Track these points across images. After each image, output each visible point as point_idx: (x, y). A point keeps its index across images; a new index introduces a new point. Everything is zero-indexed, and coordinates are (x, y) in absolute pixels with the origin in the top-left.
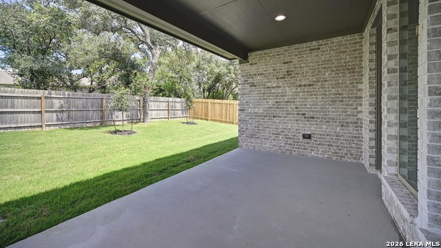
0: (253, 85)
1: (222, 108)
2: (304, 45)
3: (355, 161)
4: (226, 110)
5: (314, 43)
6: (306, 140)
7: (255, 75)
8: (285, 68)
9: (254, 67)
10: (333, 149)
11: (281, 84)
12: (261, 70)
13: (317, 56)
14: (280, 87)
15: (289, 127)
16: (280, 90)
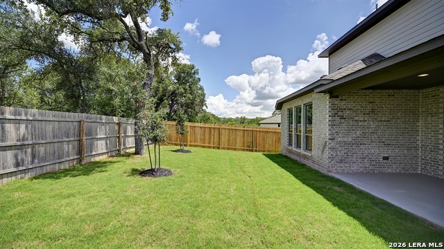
0: (342, 118)
1: (205, 132)
2: (384, 91)
3: (415, 172)
4: (210, 134)
5: (391, 91)
6: (385, 161)
7: (345, 109)
8: (370, 107)
9: (344, 102)
10: (402, 166)
11: (366, 119)
12: (350, 106)
13: (393, 100)
14: (366, 121)
15: (373, 152)
16: (366, 123)
